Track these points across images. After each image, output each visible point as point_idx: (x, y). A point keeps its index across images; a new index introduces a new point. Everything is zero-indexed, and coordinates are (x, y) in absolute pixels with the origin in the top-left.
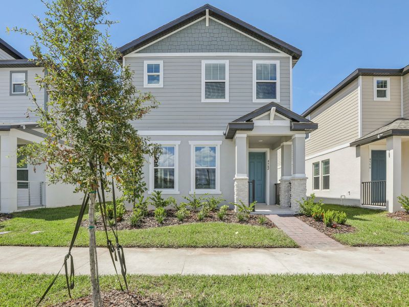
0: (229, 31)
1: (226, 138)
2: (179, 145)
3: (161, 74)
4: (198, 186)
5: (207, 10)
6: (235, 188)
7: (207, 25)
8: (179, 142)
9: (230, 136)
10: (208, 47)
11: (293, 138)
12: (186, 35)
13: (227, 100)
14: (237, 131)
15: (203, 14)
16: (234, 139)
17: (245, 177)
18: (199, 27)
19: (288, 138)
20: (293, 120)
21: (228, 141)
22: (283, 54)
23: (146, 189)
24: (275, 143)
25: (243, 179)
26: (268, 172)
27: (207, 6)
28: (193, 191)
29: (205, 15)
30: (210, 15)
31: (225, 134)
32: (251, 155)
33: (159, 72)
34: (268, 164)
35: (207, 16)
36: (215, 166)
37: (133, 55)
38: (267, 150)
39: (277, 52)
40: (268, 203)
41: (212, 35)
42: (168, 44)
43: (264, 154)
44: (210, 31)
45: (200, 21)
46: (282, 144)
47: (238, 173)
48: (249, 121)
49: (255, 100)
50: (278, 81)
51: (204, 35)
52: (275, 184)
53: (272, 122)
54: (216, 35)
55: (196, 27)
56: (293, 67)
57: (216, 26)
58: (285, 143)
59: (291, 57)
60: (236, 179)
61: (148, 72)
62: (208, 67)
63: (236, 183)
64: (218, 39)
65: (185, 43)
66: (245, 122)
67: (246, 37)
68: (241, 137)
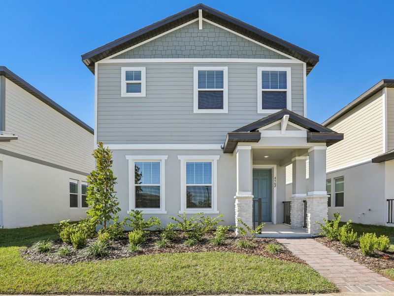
0: (227, 35)
1: (225, 152)
2: (165, 160)
3: (143, 81)
4: (190, 205)
5: (200, 11)
6: (237, 208)
7: (201, 27)
8: (166, 157)
9: (229, 149)
10: (202, 53)
11: (309, 151)
12: (174, 39)
13: (225, 110)
14: (239, 143)
15: (196, 15)
16: (234, 153)
17: (249, 194)
18: (191, 30)
19: (303, 152)
20: (311, 130)
21: (227, 156)
22: (294, 61)
23: (119, 209)
24: (285, 157)
25: (246, 198)
26: (275, 190)
27: (201, 6)
28: (184, 210)
29: (198, 16)
30: (204, 17)
31: (223, 148)
32: (255, 172)
33: (140, 80)
34: (275, 181)
35: (201, 18)
36: (211, 183)
37: (107, 60)
38: (274, 167)
39: (288, 58)
40: (275, 222)
41: (206, 39)
42: (151, 49)
43: (270, 171)
44: (204, 35)
45: (192, 24)
46: (293, 160)
47: (239, 191)
48: (254, 131)
49: (260, 110)
50: (289, 90)
51: (198, 39)
52: (283, 202)
53: (284, 133)
54: (212, 39)
55: (186, 31)
56: (307, 74)
57: (212, 30)
58: (297, 158)
59: (305, 64)
60: (238, 198)
61: (126, 80)
62: (201, 74)
63: (237, 202)
64: (214, 44)
65: (173, 48)
66: (249, 132)
67: (249, 41)
68: (244, 149)
